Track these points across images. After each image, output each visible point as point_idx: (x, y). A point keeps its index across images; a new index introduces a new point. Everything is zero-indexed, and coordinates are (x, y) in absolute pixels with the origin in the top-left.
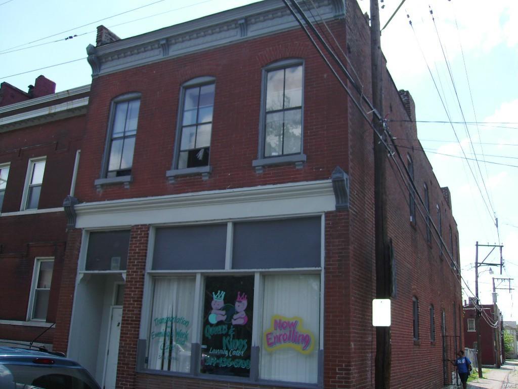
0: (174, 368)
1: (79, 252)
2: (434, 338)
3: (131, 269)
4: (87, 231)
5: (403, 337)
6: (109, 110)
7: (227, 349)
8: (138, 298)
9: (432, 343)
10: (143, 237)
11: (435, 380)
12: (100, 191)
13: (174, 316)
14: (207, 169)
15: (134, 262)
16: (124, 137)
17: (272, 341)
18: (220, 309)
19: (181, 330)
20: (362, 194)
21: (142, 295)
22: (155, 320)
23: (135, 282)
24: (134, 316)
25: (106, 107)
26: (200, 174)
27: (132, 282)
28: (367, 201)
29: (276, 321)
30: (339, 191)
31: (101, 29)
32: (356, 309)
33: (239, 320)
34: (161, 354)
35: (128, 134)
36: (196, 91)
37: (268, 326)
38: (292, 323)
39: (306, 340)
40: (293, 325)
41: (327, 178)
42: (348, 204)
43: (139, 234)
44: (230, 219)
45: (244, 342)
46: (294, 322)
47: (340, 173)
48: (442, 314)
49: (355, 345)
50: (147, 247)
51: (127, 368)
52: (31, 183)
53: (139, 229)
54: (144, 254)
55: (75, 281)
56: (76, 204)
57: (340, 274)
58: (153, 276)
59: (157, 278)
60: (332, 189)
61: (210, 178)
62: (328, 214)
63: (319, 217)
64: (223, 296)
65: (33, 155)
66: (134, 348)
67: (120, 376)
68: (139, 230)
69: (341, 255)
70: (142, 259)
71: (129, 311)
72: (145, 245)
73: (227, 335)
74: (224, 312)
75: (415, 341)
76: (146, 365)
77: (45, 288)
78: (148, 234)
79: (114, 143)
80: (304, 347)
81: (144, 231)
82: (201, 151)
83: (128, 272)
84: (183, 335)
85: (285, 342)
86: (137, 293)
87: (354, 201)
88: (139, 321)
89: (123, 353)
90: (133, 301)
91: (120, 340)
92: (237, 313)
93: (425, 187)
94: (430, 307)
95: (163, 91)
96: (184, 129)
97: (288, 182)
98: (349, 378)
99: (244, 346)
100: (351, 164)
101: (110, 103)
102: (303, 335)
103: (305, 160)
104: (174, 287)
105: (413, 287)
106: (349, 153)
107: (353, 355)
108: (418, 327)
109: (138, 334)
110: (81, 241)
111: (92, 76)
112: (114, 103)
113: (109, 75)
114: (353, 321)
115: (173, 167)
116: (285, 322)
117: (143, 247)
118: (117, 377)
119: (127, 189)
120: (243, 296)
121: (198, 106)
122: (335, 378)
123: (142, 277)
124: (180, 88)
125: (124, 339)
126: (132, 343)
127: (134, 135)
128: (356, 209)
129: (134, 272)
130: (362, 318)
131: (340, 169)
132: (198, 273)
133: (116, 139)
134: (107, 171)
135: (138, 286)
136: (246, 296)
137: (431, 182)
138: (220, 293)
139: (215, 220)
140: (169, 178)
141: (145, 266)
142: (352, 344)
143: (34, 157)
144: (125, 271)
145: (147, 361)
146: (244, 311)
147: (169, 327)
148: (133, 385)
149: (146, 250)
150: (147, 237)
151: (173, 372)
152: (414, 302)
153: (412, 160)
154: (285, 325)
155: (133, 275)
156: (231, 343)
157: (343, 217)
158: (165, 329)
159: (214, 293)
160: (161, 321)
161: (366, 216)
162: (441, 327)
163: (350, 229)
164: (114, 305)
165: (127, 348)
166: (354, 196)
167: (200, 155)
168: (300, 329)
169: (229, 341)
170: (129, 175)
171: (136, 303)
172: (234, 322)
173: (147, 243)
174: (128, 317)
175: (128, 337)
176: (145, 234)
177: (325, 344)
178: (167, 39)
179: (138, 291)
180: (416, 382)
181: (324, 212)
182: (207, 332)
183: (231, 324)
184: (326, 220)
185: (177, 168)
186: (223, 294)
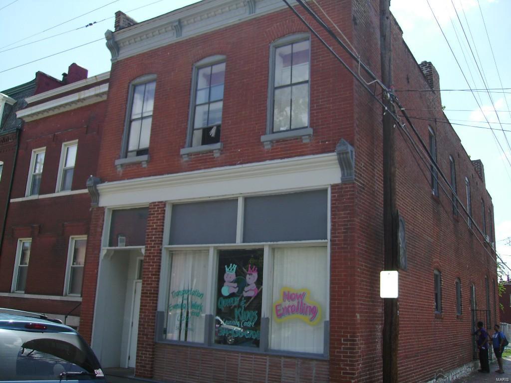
0: (190, 339)
1: (102, 229)
2: (461, 311)
3: (149, 244)
4: (109, 209)
5: (422, 310)
6: (128, 93)
7: (239, 320)
8: (155, 272)
9: (458, 316)
10: (159, 214)
11: (462, 354)
12: (120, 170)
13: (190, 289)
14: (218, 146)
15: (152, 238)
16: (142, 118)
17: (281, 312)
18: (232, 282)
19: (196, 302)
20: (371, 167)
21: (159, 269)
22: (172, 293)
23: (153, 256)
24: (153, 289)
25: (125, 90)
26: (211, 151)
27: (150, 256)
28: (377, 173)
29: (284, 293)
30: (344, 163)
31: (119, 14)
32: (362, 281)
33: (250, 292)
34: (178, 325)
35: (145, 115)
36: (208, 70)
37: (277, 297)
38: (300, 295)
39: (313, 311)
40: (301, 296)
41: (333, 151)
42: (354, 177)
43: (156, 211)
44: (241, 194)
45: (255, 313)
46: (302, 293)
47: (344, 144)
48: (471, 288)
49: (361, 316)
50: (163, 223)
51: (147, 338)
52: (65, 166)
53: (157, 205)
54: (161, 230)
55: (99, 257)
56: (98, 183)
57: (346, 246)
58: (170, 251)
59: (174, 252)
60: (337, 161)
61: (221, 154)
62: (334, 187)
63: (326, 190)
64: (235, 269)
65: (66, 140)
66: (153, 319)
67: (140, 345)
68: (156, 207)
69: (346, 227)
70: (159, 235)
71: (147, 284)
72: (162, 221)
73: (239, 306)
74: (236, 285)
75: (436, 314)
76: (164, 335)
77: (80, 265)
78: (164, 211)
79: (133, 124)
80: (312, 318)
81: (160, 208)
82: (213, 129)
83: (147, 247)
84: (198, 307)
85: (293, 314)
86: (154, 267)
87: (361, 173)
88: (157, 294)
89: (143, 325)
90: (152, 275)
91: (140, 312)
92: (249, 285)
93: (451, 160)
94: (456, 280)
95: (177, 71)
96: (198, 108)
97: (295, 156)
98: (354, 349)
99: (254, 317)
100: (357, 137)
101: (129, 86)
102: (310, 307)
103: (312, 133)
104: (190, 261)
105: (434, 260)
106: (355, 125)
107: (359, 326)
108: (441, 300)
109: (156, 307)
110: (103, 218)
111: (112, 60)
112: (133, 85)
113: (127, 59)
114: (359, 292)
115: (187, 145)
116: (294, 294)
117: (160, 223)
118: (138, 347)
119: (145, 168)
120: (253, 269)
121: (210, 85)
122: (340, 348)
123: (159, 251)
124: (192, 69)
125: (143, 311)
126: (151, 315)
127: (151, 116)
128: (364, 181)
129: (152, 247)
130: (370, 290)
131: (345, 141)
132: (212, 247)
133: (134, 120)
134: (127, 151)
135: (155, 260)
136: (256, 269)
137: (459, 155)
138: (232, 266)
139: (225, 195)
140: (184, 156)
141: (162, 241)
142: (358, 316)
143: (67, 141)
144: (144, 247)
145: (165, 332)
146: (255, 283)
147: (185, 299)
148: (153, 355)
149: (163, 226)
150: (164, 214)
151: (189, 343)
152: (436, 276)
153: (434, 132)
154: (293, 296)
155: (151, 250)
156: (242, 314)
157: (349, 189)
158: (181, 301)
159: (226, 266)
160: (178, 294)
161: (376, 188)
162: (470, 301)
163: (356, 201)
164: (138, 279)
165: (147, 320)
166: (361, 168)
167: (213, 133)
168: (307, 301)
169: (240, 312)
170: (146, 154)
171: (154, 277)
172: (245, 294)
173: (164, 220)
174: (147, 290)
175: (148, 310)
176: (161, 211)
177: (331, 315)
178: (180, 21)
179: (156, 265)
180: (438, 355)
181: (331, 185)
182: (220, 303)
183: (243, 296)
184: (332, 193)
185: (191, 146)
186: (235, 267)
